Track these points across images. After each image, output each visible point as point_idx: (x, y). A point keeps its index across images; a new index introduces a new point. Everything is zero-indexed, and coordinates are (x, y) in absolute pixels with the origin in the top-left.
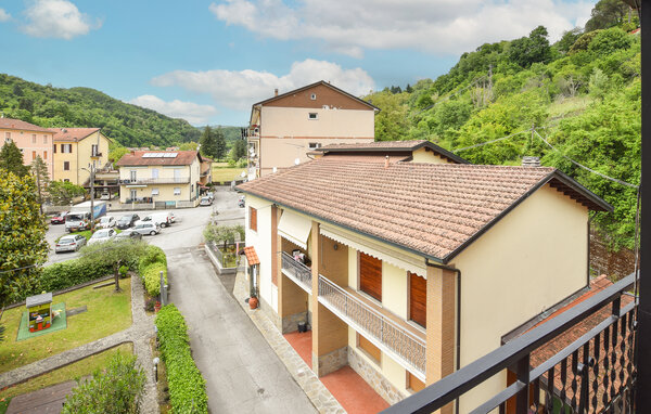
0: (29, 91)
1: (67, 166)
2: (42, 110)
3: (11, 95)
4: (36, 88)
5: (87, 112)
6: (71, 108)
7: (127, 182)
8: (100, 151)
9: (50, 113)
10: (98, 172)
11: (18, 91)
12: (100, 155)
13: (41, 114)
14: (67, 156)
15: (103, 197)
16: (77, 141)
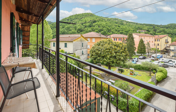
0: (156, 27)
1: (158, 45)
2: (158, 31)
3: (152, 29)
4: (158, 26)
5: (171, 31)
6: (166, 30)
7: (173, 50)
8: (168, 41)
9: (160, 32)
10: (167, 47)
11: (154, 28)
12: (168, 42)
13: (158, 32)
14: (158, 42)
15: (166, 54)
16: (161, 38)
